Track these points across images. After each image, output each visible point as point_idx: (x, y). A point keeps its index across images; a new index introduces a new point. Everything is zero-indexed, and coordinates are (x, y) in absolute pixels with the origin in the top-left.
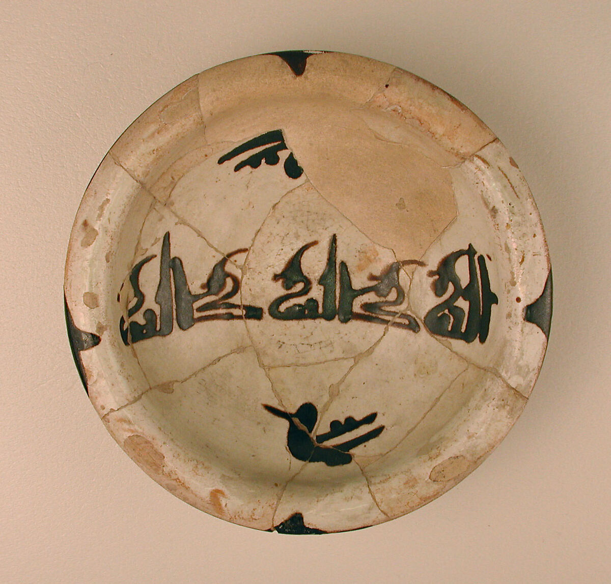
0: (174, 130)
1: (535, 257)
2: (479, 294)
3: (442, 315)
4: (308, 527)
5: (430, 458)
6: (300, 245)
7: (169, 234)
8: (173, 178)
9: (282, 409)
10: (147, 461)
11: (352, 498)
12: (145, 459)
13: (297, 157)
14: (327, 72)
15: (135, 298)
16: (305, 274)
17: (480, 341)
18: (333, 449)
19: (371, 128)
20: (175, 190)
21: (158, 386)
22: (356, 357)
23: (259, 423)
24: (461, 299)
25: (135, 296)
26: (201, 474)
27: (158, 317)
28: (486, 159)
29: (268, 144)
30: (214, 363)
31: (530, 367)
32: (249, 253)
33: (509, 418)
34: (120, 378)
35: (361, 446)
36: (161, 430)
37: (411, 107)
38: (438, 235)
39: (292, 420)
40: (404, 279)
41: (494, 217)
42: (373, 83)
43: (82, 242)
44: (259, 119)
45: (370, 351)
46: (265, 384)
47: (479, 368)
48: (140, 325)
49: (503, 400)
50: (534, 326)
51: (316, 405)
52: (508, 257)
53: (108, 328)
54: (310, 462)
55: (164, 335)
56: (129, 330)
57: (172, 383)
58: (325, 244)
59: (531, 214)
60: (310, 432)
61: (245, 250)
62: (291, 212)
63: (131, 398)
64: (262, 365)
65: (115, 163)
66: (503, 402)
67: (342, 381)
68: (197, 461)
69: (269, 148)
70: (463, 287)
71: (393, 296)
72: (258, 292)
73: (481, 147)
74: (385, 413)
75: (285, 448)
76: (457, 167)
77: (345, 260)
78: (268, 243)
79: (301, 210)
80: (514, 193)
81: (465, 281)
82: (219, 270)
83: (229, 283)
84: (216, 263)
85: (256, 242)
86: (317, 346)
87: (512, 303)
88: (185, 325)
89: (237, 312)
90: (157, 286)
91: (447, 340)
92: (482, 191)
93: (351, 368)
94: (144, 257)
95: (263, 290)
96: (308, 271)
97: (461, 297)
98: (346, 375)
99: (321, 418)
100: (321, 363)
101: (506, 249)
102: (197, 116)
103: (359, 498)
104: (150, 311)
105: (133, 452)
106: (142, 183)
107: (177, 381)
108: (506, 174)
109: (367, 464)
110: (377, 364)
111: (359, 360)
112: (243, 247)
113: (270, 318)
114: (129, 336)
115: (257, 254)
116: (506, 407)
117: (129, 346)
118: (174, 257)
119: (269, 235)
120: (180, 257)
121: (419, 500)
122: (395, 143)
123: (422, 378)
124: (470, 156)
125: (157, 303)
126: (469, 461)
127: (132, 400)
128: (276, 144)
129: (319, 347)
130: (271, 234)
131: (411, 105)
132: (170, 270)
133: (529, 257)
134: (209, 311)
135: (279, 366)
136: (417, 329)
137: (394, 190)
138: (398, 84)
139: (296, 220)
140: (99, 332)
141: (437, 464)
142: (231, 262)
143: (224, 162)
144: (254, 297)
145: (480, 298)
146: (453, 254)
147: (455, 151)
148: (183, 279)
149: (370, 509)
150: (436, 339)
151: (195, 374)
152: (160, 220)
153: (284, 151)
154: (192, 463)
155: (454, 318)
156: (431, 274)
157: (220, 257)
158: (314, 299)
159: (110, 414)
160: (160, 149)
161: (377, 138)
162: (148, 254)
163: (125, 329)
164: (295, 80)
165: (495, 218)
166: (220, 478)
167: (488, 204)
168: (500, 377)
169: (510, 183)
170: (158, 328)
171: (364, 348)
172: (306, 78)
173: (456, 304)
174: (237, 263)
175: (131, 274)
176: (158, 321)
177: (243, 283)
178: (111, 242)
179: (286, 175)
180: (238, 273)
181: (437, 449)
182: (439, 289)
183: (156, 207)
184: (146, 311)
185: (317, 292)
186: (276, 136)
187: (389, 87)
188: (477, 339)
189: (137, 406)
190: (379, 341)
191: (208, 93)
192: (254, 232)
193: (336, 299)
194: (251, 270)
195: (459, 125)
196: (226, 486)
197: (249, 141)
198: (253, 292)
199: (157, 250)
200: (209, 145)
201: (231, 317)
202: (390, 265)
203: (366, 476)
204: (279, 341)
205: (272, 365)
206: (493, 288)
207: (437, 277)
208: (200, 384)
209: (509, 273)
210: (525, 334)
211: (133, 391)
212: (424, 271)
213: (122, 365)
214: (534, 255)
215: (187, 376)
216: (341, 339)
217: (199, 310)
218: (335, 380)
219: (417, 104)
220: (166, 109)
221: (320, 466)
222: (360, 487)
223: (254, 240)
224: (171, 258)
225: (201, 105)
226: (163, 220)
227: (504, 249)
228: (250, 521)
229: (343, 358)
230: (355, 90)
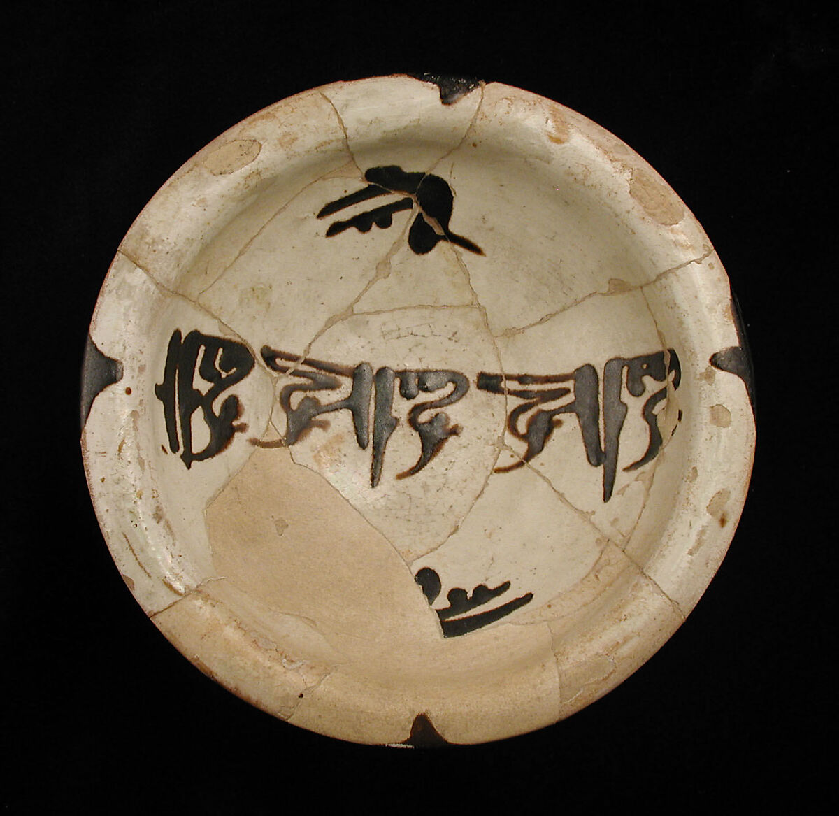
0: (596, 646)
1: (104, 451)
2: (179, 398)
3: (230, 371)
4: (434, 83)
5: (259, 174)
6: (421, 474)
7: (604, 500)
8: (597, 576)
9: (457, 247)
10: (654, 188)
11: (371, 123)
12: (655, 192)
13: (423, 599)
14: (383, 718)
15: (656, 414)
16: (416, 434)
17: (180, 333)
18: (391, 189)
19: (321, 636)
20: (594, 561)
21: (630, 290)
22: (351, 316)
23: (492, 229)
24: (204, 393)
25: (656, 416)
26: (580, 166)
27: (624, 384)
28: (168, 590)
29: (463, 619)
30: (550, 316)
31: (115, 295)
32: (494, 466)
33: (147, 225)
34: (684, 306)
35: (351, 191)
36: (632, 231)
37: (269, 665)
38: (232, 483)
39: (445, 231)
40: (280, 421)
41: (158, 509)
42: (320, 701)
43: (728, 498)
44: (475, 654)
45: (331, 322)
46: (479, 283)
47: (183, 296)
48: (651, 376)
49: (155, 251)
50: (107, 354)
51: (410, 249)
52: (141, 452)
53: (698, 376)
54: (424, 174)
55: (617, 359)
56: (667, 370)
57: (610, 293)
58: (388, 474)
59: (107, 510)
60: (420, 215)
61: (498, 471)
62: (432, 521)
63: (672, 278)
64: (481, 309)
65: (678, 603)
66: (154, 248)
67: (371, 283)
68: (584, 184)
69: (461, 613)
70: (200, 409)
71: (296, 398)
72: (483, 411)
73: (174, 607)
74: (315, 236)
75: (457, 194)
76: (206, 579)
77: (361, 451)
78: (466, 480)
79: (418, 523)
80: (130, 541)
81: (198, 417)
82: (536, 444)
83: (522, 426)
84: (540, 455)
85: (483, 482)
86: (403, 333)
87: (137, 386)
88: (588, 372)
89: (514, 386)
90: (623, 428)
91: (226, 335)
92: (174, 544)
93: (357, 300)
94: (640, 469)
95: (475, 414)
96: (411, 438)
97: (204, 394)
98: (366, 290)
99: (404, 232)
100: (400, 309)
101: (144, 463)
102: (564, 665)
103: (360, 121)
104: (635, 393)
105: (672, 202)
106: (643, 574)
107: (602, 294)
108: (140, 568)
109: (345, 166)
110: (322, 304)
111: (346, 311)
112: (501, 475)
113: (467, 375)
114: (667, 362)
115: (481, 464)
116: (151, 241)
117: (668, 347)
118: (599, 467)
119: (465, 490)
120: (590, 466)
121: (277, 115)
122: (289, 614)
123: (262, 283)
124: (189, 594)
125: (625, 405)
126: (206, 167)
127: (670, 275)
128: (452, 618)
129: (401, 330)
130: (461, 492)
131: (270, 668)
132: (605, 449)
133: (113, 451)
134: (553, 388)
135: (458, 307)
136: (265, 351)
137: (290, 547)
138: (286, 698)
139: (426, 509)
140: (712, 371)
141: (250, 164)
142: (518, 456)
143: (525, 596)
144: (488, 404)
145: (178, 393)
146: (212, 455)
147: (209, 602)
148: (587, 435)
149: (346, 105)
150: (239, 337)
151: (577, 303)
152: (616, 520)
153: (441, 607)
154: (590, 183)
155: (214, 365)
156: (243, 428)
157: (533, 462)
158: (405, 399)
159: (702, 256)
160: (617, 620)
161: (313, 622)
162: (634, 473)
163: (674, 371)
164: (427, 708)
165: (158, 507)
166: (553, 159)
167: (166, 527)
168: (158, 284)
169: (135, 555)
170: (625, 369)
171: (338, 327)
172: (412, 711)
173: (210, 385)
174: (511, 453)
175: (660, 447)
176: (624, 380)
177: (503, 425)
178: (689, 495)
179: (438, 573)
180: (510, 439)
181: (248, 186)
182: (233, 407)
183: (621, 537)
184: (641, 395)
185: (401, 407)
186: (451, 629)
187: (299, 695)
188: (184, 335)
189: (664, 266)
190: (317, 336)
191: (547, 695)
192: (484, 496)
193: (375, 396)
194: (491, 443)
195: (203, 638)
196: (546, 147)
197: (490, 623)
198: (490, 411)
199: (621, 478)
200: (544, 621)
201: (522, 379)
202: (299, 441)
203: (347, 152)
204: (456, 341)
205: (467, 309)
206: (160, 406)
207: (235, 423)
208: (571, 289)
209: (140, 428)
210: (121, 343)
211: (668, 287)
212: (251, 433)
213: (681, 323)
214: (105, 453)
215: (588, 302)
216: (370, 340)
217: (567, 391)
218: (381, 284)
219: (261, 671)
220: (607, 675)
221: (410, 167)
222: (358, 137)
223: (486, 484)
224: (602, 466)
225: (557, 679)
226: (612, 519)
227: (146, 462)
228: (515, 97)
229: (368, 313)
230: (346, 693)
